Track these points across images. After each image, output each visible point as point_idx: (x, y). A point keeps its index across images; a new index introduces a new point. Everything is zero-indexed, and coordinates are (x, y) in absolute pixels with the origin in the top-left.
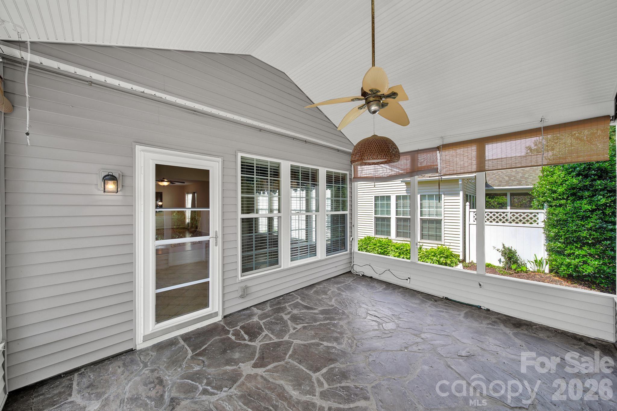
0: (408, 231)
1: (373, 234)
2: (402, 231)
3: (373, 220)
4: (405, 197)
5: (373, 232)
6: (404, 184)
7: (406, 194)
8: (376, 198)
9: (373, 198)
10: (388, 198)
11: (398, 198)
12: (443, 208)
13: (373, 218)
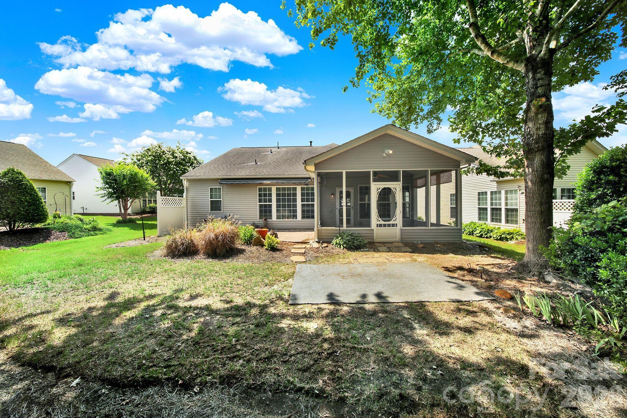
0: (499, 218)
1: (477, 220)
2: (495, 217)
3: (477, 210)
4: (496, 192)
5: (477, 219)
6: (495, 183)
7: (496, 190)
8: (479, 193)
9: (477, 193)
10: (486, 193)
11: (492, 193)
12: (518, 200)
13: (477, 208)
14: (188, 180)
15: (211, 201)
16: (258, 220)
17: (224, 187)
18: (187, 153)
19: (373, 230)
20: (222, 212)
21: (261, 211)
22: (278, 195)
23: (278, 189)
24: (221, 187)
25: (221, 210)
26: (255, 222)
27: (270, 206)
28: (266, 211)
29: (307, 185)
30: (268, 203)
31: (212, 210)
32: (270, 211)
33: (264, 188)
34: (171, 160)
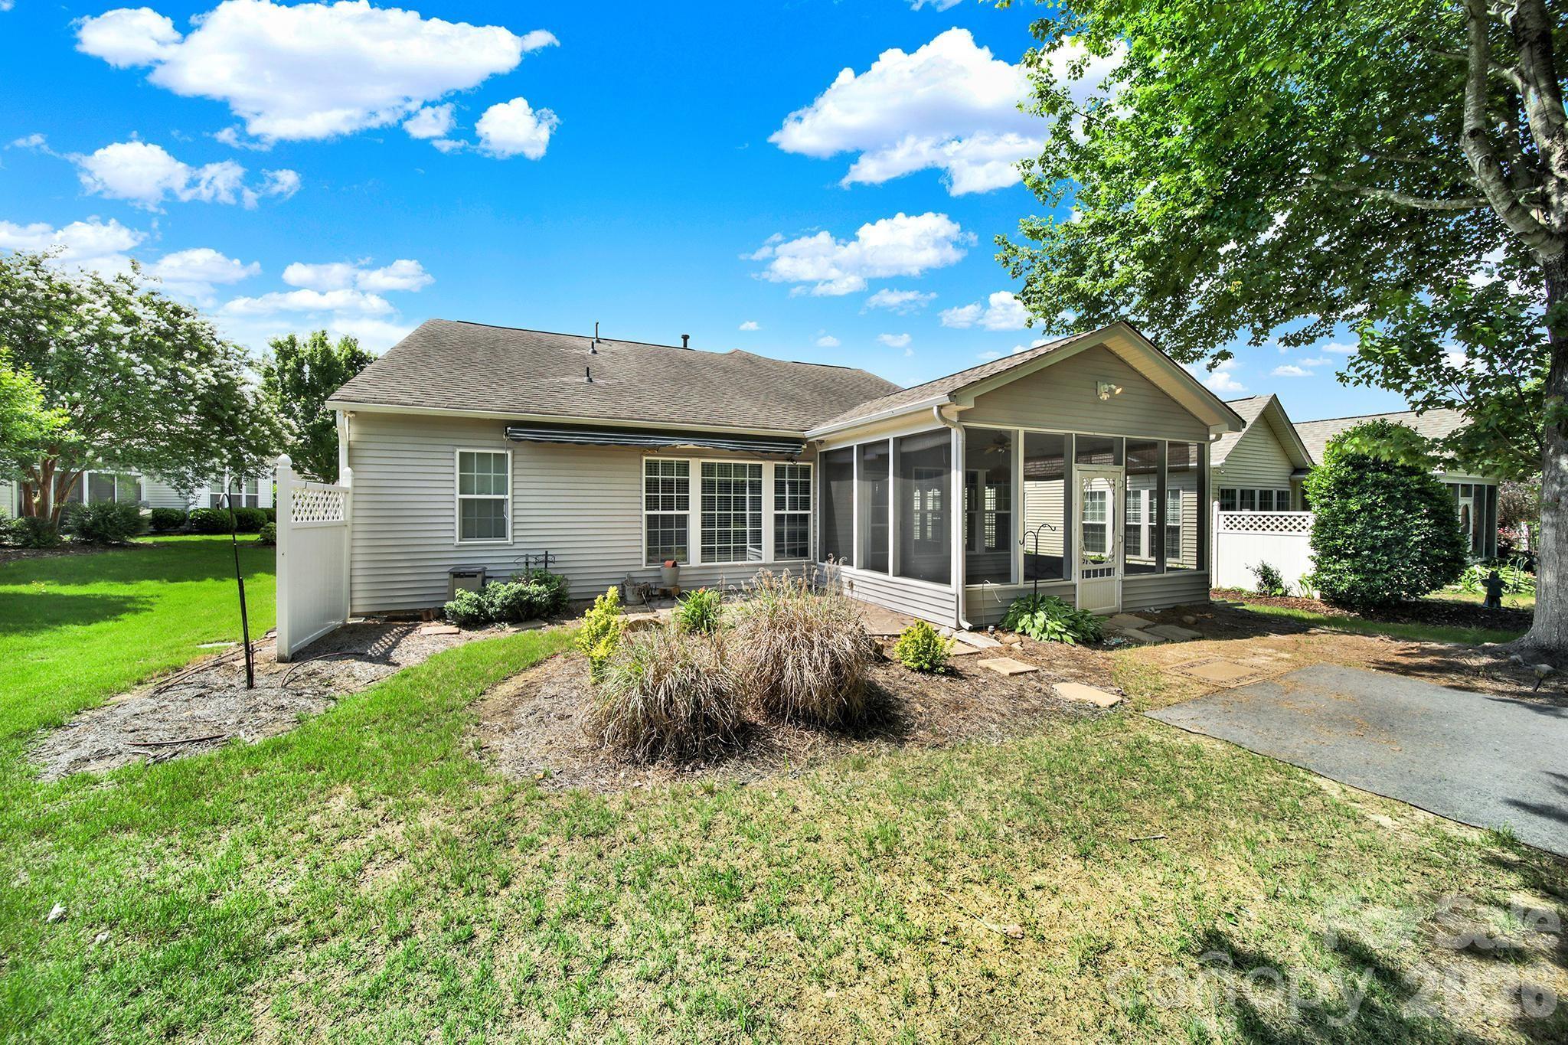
14: (359, 418)
15: (464, 502)
16: (644, 567)
17: (518, 450)
18: (177, 311)
19: (1075, 586)
20: (510, 541)
21: (652, 538)
22: (707, 486)
23: (707, 469)
24: (509, 453)
25: (503, 535)
26: (634, 575)
27: (683, 520)
28: (667, 538)
29: (792, 461)
30: (676, 512)
31: (465, 534)
32: (683, 538)
33: (664, 463)
34: (117, 329)
